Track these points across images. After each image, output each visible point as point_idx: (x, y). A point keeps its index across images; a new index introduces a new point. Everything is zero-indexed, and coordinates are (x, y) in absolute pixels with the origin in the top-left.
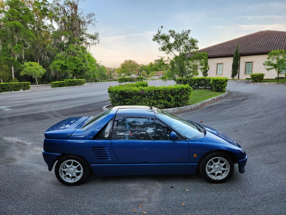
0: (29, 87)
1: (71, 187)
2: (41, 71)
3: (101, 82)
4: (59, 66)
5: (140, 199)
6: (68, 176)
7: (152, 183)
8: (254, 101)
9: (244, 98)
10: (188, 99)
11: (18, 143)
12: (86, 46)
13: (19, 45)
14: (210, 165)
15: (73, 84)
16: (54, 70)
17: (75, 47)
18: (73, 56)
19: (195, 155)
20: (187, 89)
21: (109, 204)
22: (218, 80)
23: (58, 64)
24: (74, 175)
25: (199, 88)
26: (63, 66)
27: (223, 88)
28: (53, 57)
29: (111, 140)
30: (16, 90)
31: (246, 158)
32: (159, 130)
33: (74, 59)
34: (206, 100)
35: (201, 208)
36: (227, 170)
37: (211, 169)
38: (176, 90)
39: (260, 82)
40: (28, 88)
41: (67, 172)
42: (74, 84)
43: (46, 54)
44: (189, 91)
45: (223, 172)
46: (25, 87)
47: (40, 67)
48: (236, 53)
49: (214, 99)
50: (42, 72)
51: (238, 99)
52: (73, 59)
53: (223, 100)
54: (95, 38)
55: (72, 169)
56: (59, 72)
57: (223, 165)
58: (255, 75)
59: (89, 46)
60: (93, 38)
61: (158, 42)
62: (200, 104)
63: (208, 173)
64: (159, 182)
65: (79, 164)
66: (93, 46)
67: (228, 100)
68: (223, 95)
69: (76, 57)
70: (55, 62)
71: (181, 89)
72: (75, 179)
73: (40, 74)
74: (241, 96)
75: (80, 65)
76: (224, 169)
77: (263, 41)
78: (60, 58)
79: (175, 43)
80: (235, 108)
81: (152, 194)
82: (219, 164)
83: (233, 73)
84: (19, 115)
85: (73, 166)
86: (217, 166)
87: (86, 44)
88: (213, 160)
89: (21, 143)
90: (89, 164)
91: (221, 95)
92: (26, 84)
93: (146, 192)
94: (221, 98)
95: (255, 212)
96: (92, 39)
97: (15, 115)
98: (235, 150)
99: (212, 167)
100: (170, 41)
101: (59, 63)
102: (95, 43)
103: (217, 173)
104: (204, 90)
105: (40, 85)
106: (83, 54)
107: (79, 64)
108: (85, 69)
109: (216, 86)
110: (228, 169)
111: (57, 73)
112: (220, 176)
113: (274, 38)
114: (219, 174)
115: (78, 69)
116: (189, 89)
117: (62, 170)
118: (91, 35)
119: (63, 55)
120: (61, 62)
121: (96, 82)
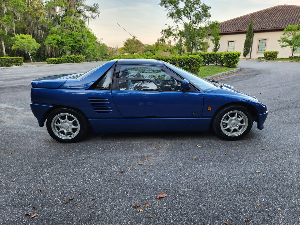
0: (22, 63)
1: (66, 144)
2: (34, 45)
3: (102, 61)
4: (55, 41)
5: (146, 154)
6: (63, 132)
7: (159, 141)
8: (268, 75)
9: (257, 73)
10: (198, 71)
11: (7, 108)
13: (9, 16)
14: (225, 120)
15: (71, 60)
16: (49, 46)
17: (72, 20)
18: (71, 30)
19: (210, 108)
20: (197, 60)
21: (110, 158)
22: (230, 54)
23: (54, 39)
24: (70, 130)
25: (208, 65)
26: (60, 42)
27: (234, 62)
28: (48, 30)
29: (112, 90)
30: (8, 66)
31: (266, 113)
32: (167, 85)
33: (72, 34)
34: (217, 74)
35: (216, 161)
36: (244, 126)
37: (226, 125)
38: (185, 60)
39: (274, 60)
41: (61, 127)
42: (72, 60)
43: (40, 28)
44: (199, 61)
45: (240, 127)
46: (17, 62)
47: (34, 41)
48: (250, 29)
49: (225, 73)
50: (36, 46)
51: (250, 73)
52: (71, 33)
53: (235, 75)
54: (95, 10)
55: (66, 124)
57: (240, 119)
58: (268, 53)
59: (88, 20)
60: (93, 10)
61: (166, 7)
62: (211, 77)
63: (223, 129)
64: (167, 140)
65: (75, 119)
66: (93, 20)
67: (240, 75)
68: (234, 70)
69: (73, 32)
70: (50, 37)
71: (190, 59)
72: (71, 136)
73: (34, 49)
74: (254, 72)
75: (79, 41)
76: (240, 124)
77: (279, 16)
78: (56, 33)
79: (185, 9)
80: (248, 80)
81: (159, 150)
82: (235, 119)
83: (245, 52)
84: (10, 86)
85: (68, 120)
86: (233, 121)
87: (85, 18)
88: (229, 114)
89: (10, 109)
90: (87, 118)
91: (233, 70)
92: (18, 59)
93: (153, 148)
94: (233, 73)
95: (277, 164)
96: (91, 12)
97: (6, 86)
98: (254, 103)
99: (228, 122)
100: (179, 6)
101: (55, 38)
102: (94, 16)
103: (233, 129)
104: (214, 66)
105: (35, 63)
106: (81, 28)
107: (77, 39)
108: (84, 45)
109: (227, 61)
110: (246, 124)
111: (54, 49)
112: (237, 132)
113: (292, 13)
114: (235, 130)
115: (76, 45)
116: (199, 60)
117: (55, 125)
118: (90, 7)
119: (58, 29)
120: (57, 37)
121: (96, 61)
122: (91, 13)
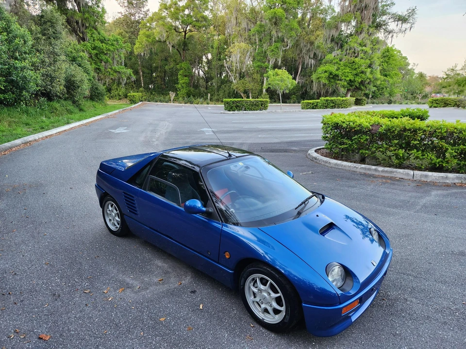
0: (267, 107)
1: (112, 235)
2: (288, 83)
3: (401, 104)
4: (327, 74)
6: (111, 221)
12: (385, 37)
13: (276, 44)
15: (332, 105)
16: (317, 81)
17: (359, 41)
18: (353, 56)
19: (227, 254)
26: (333, 75)
28: (321, 60)
33: (354, 62)
36: (282, 311)
40: (265, 108)
42: (334, 105)
43: (312, 56)
46: (262, 106)
50: (290, 84)
52: (352, 61)
54: (407, 19)
56: (324, 85)
57: (274, 295)
59: (392, 36)
60: (403, 19)
65: (118, 211)
66: (400, 35)
69: (356, 59)
70: (321, 69)
72: (116, 228)
73: (287, 87)
75: (362, 72)
78: (331, 62)
82: (267, 291)
86: (263, 294)
87: (386, 34)
92: (263, 101)
96: (400, 22)
99: (256, 290)
101: (327, 69)
102: (404, 29)
106: (371, 52)
107: (359, 70)
108: (370, 79)
111: (322, 86)
112: (268, 316)
114: (266, 311)
115: (357, 79)
118: (399, 15)
119: (336, 56)
120: (330, 68)
121: (389, 104)
122: (399, 25)
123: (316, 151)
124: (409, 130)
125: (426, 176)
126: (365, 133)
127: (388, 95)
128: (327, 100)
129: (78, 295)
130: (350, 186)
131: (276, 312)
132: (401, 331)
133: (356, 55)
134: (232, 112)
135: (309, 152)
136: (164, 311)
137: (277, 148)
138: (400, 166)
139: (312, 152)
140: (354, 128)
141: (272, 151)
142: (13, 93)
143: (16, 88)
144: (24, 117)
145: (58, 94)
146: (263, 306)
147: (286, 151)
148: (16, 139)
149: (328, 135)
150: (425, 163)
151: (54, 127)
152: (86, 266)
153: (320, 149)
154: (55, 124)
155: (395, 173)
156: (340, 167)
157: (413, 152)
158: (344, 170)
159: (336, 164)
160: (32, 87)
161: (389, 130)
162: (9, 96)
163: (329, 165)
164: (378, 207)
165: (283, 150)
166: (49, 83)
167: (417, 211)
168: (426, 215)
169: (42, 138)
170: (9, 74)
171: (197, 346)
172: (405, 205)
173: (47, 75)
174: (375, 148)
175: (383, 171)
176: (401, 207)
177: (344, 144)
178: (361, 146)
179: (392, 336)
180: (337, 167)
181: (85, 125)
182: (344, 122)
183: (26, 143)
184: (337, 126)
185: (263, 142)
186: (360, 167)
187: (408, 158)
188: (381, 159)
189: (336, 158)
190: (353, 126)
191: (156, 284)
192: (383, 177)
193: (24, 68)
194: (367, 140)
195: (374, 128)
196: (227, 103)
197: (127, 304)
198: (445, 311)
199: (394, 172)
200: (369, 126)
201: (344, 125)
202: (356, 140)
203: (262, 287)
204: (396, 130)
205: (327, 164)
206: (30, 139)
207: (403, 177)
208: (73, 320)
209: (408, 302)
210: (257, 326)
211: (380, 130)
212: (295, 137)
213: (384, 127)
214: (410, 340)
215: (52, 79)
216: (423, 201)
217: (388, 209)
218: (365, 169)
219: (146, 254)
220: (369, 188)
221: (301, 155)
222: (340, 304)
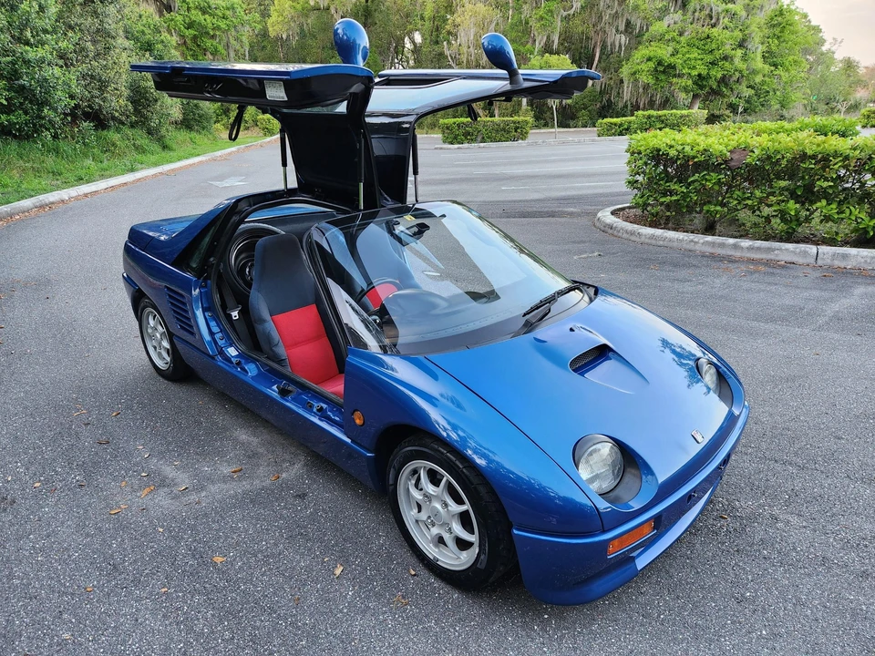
0: (526, 133)
1: (160, 378)
4: (651, 65)
16: (632, 80)
18: (708, 25)
19: (358, 418)
23: (649, 59)
26: (663, 65)
28: (640, 35)
33: (708, 37)
37: (418, 505)
40: (523, 136)
43: (622, 27)
46: (516, 131)
52: (704, 35)
56: (646, 87)
57: (456, 508)
63: (411, 513)
65: (164, 328)
69: (714, 30)
70: (642, 52)
75: (725, 58)
78: (660, 38)
86: (434, 504)
92: (519, 123)
99: (419, 496)
101: (652, 54)
106: (744, 14)
107: (718, 54)
108: (741, 72)
111: (641, 90)
114: (443, 542)
115: (713, 73)
119: (671, 26)
120: (659, 51)
123: (613, 213)
124: (814, 157)
125: (845, 257)
126: (716, 168)
127: (778, 106)
128: (649, 117)
129: (52, 501)
130: (678, 280)
131: (463, 545)
132: (756, 591)
133: (713, 21)
134: (456, 146)
135: (599, 215)
136: (227, 537)
137: (535, 209)
138: (789, 237)
139: (606, 216)
140: (694, 157)
141: (523, 215)
142: (26, 113)
143: (31, 102)
144: (50, 161)
145: (117, 114)
146: (435, 531)
147: (552, 215)
148: (22, 198)
149: (640, 178)
150: (845, 229)
151: (102, 177)
152: (88, 440)
153: (623, 209)
154: (106, 173)
155: (776, 252)
156: (661, 243)
157: (818, 204)
158: (667, 247)
159: (652, 237)
160: (62, 100)
161: (769, 157)
162: (18, 118)
163: (637, 239)
164: (732, 320)
165: (547, 212)
166: (96, 93)
167: (820, 328)
168: (837, 336)
169: (77, 198)
170: (15, 75)
171: (279, 617)
172: (793, 316)
173: (92, 77)
174: (736, 199)
175: (750, 249)
176: (783, 319)
177: (672, 193)
178: (707, 196)
179: (733, 603)
180: (654, 242)
181: (167, 174)
182: (671, 147)
183: (42, 207)
184: (658, 155)
185: (510, 199)
186: (701, 241)
187: (808, 219)
188: (749, 224)
189: (654, 225)
190: (692, 153)
191: (224, 479)
192: (752, 261)
193: (42, 60)
194: (719, 182)
195: (735, 156)
196: (448, 128)
197: (151, 522)
198: (866, 546)
199: (773, 250)
200: (725, 152)
201: (673, 153)
202: (696, 184)
203: (430, 489)
204: (783, 157)
205: (633, 238)
206: (52, 199)
207: (795, 259)
208: (27, 554)
209: (779, 525)
210: (424, 573)
211: (749, 160)
212: (573, 188)
213: (757, 152)
214: (776, 614)
215: (103, 85)
216: (835, 307)
217: (755, 324)
218: (713, 244)
219: (221, 417)
220: (718, 282)
221: (584, 221)
222: (604, 531)
